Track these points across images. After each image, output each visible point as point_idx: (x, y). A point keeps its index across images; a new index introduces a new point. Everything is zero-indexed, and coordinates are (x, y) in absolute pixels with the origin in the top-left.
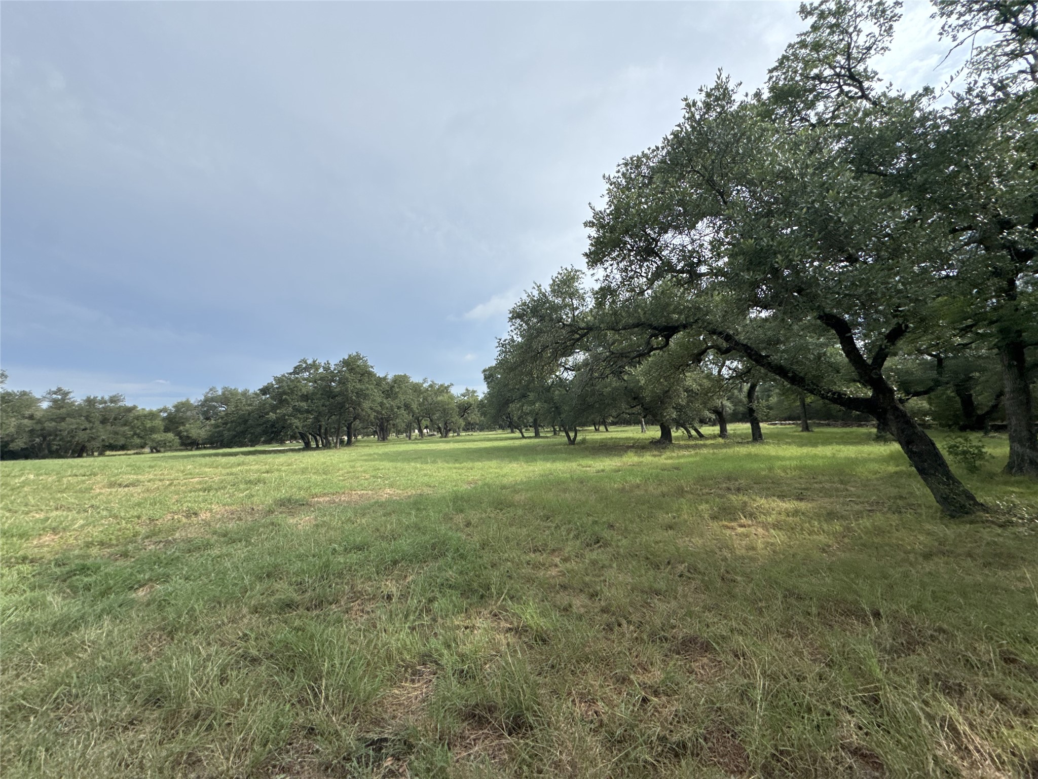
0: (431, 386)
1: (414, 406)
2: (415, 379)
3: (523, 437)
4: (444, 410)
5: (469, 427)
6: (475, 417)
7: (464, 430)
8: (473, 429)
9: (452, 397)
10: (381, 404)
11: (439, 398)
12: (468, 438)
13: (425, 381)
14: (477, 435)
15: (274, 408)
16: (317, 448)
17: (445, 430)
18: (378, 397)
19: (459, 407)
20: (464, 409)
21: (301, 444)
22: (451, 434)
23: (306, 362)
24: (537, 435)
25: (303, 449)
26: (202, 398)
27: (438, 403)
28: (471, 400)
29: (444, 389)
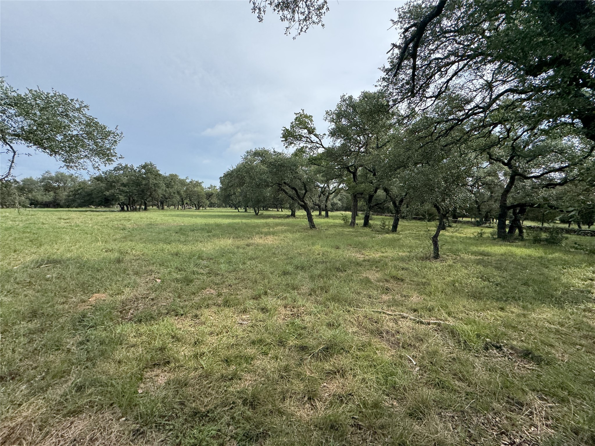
0: (191, 182)
1: (182, 193)
2: (182, 177)
3: (239, 211)
4: (198, 196)
5: (212, 205)
6: (215, 200)
7: (208, 206)
8: (214, 206)
9: (202, 189)
10: (166, 191)
11: (196, 189)
12: (210, 210)
13: (187, 178)
14: (215, 209)
15: (107, 189)
16: (128, 210)
17: (199, 206)
18: (164, 187)
19: (206, 194)
20: (209, 196)
21: (119, 208)
22: (201, 208)
23: (121, 165)
24: (246, 211)
25: (120, 211)
26: (41, 177)
27: (195, 191)
28: (213, 192)
29: (198, 184)
